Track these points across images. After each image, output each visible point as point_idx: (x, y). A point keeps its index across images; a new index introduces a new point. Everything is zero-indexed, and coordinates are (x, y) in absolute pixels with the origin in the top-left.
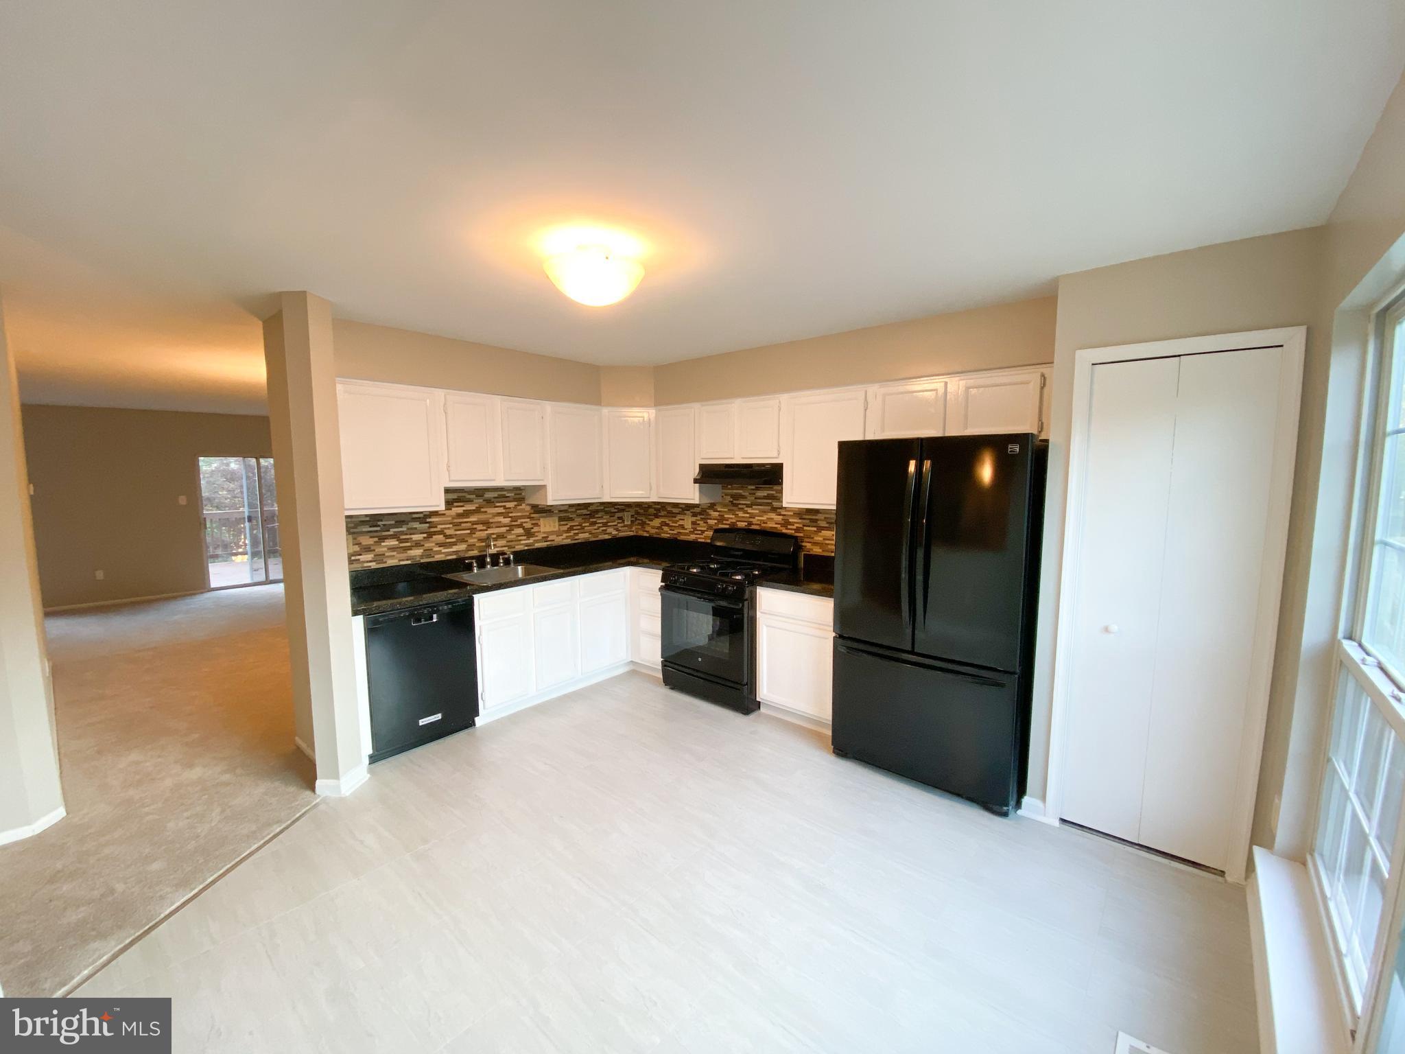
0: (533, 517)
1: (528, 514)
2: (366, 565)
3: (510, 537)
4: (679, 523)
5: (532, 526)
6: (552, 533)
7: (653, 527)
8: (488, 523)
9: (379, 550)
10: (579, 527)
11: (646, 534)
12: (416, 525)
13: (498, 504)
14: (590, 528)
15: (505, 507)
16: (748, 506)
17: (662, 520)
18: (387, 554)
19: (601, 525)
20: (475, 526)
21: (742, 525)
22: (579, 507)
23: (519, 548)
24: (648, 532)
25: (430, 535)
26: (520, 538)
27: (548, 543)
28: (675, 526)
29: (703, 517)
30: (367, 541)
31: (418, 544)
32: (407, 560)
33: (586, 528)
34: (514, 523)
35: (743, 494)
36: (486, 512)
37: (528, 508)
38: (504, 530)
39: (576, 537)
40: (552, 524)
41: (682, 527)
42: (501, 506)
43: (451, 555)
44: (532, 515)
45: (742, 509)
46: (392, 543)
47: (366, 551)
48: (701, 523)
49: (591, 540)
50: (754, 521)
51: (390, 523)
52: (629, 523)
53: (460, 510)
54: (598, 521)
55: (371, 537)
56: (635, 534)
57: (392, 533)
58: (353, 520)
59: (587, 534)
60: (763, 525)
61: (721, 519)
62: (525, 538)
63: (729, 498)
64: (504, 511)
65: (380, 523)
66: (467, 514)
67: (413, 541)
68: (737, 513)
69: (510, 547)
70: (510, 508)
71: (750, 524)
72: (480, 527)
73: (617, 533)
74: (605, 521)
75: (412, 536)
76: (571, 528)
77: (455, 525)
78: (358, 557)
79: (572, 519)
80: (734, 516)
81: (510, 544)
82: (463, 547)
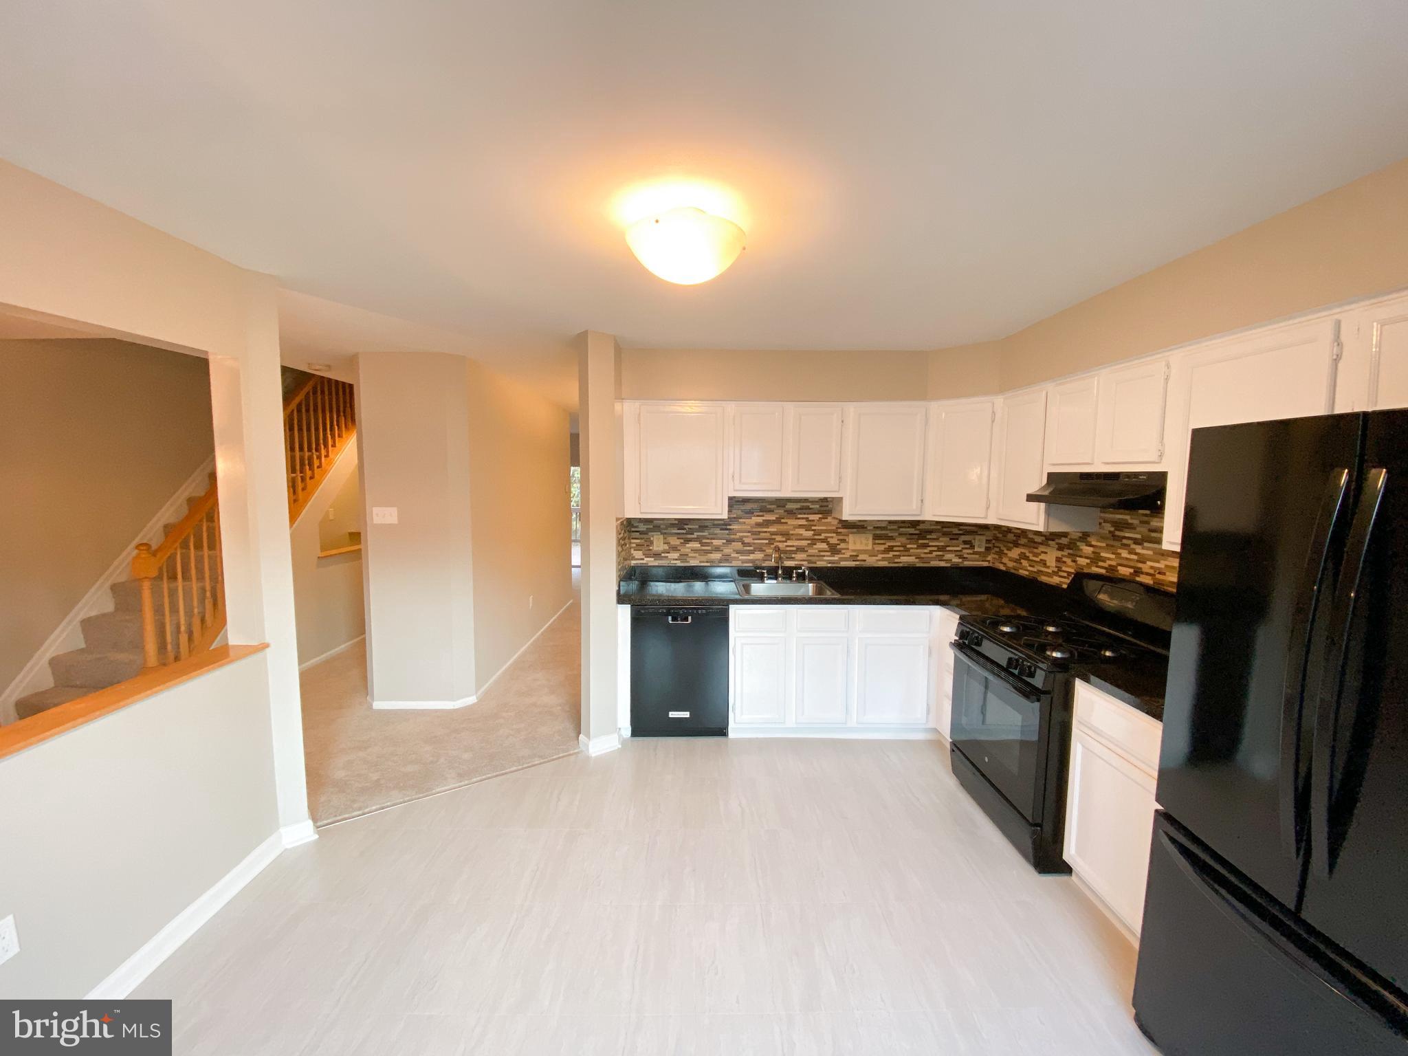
0: (840, 533)
1: (834, 528)
2: (672, 562)
3: (811, 551)
4: (1041, 557)
5: (838, 542)
6: (865, 552)
7: (1011, 560)
8: (788, 534)
9: (684, 550)
10: (902, 549)
11: (1002, 568)
12: (718, 531)
13: (799, 516)
14: (918, 551)
15: (807, 519)
16: (1136, 542)
17: (1023, 551)
18: (690, 555)
19: (936, 549)
20: (773, 537)
21: (1124, 571)
22: (903, 525)
23: (820, 564)
24: (1005, 564)
25: (729, 541)
26: (822, 554)
27: (858, 563)
28: (1035, 561)
29: (1071, 551)
30: (675, 541)
31: (717, 549)
32: (707, 562)
33: (911, 551)
34: (816, 537)
35: (1130, 521)
36: (786, 523)
37: (835, 522)
38: (804, 543)
39: (896, 560)
40: (864, 542)
41: (1044, 563)
42: (803, 518)
43: (746, 563)
44: (839, 530)
45: (1129, 545)
46: (695, 545)
47: (673, 550)
48: (1068, 561)
49: (918, 565)
50: (1145, 567)
51: (694, 527)
52: (983, 550)
53: (760, 520)
54: (931, 544)
55: (678, 538)
56: (991, 565)
57: (696, 537)
58: (666, 522)
59: (914, 558)
60: (1158, 576)
61: (1096, 559)
62: (829, 554)
63: (1108, 527)
64: (806, 523)
65: (686, 527)
66: (767, 523)
67: (714, 546)
68: (1120, 551)
69: (810, 562)
70: (813, 521)
71: (1138, 572)
72: (778, 538)
73: (960, 560)
74: (942, 544)
75: (713, 541)
76: (890, 549)
77: (753, 533)
78: (667, 555)
79: (891, 538)
80: (1113, 556)
81: (810, 558)
82: (759, 556)
